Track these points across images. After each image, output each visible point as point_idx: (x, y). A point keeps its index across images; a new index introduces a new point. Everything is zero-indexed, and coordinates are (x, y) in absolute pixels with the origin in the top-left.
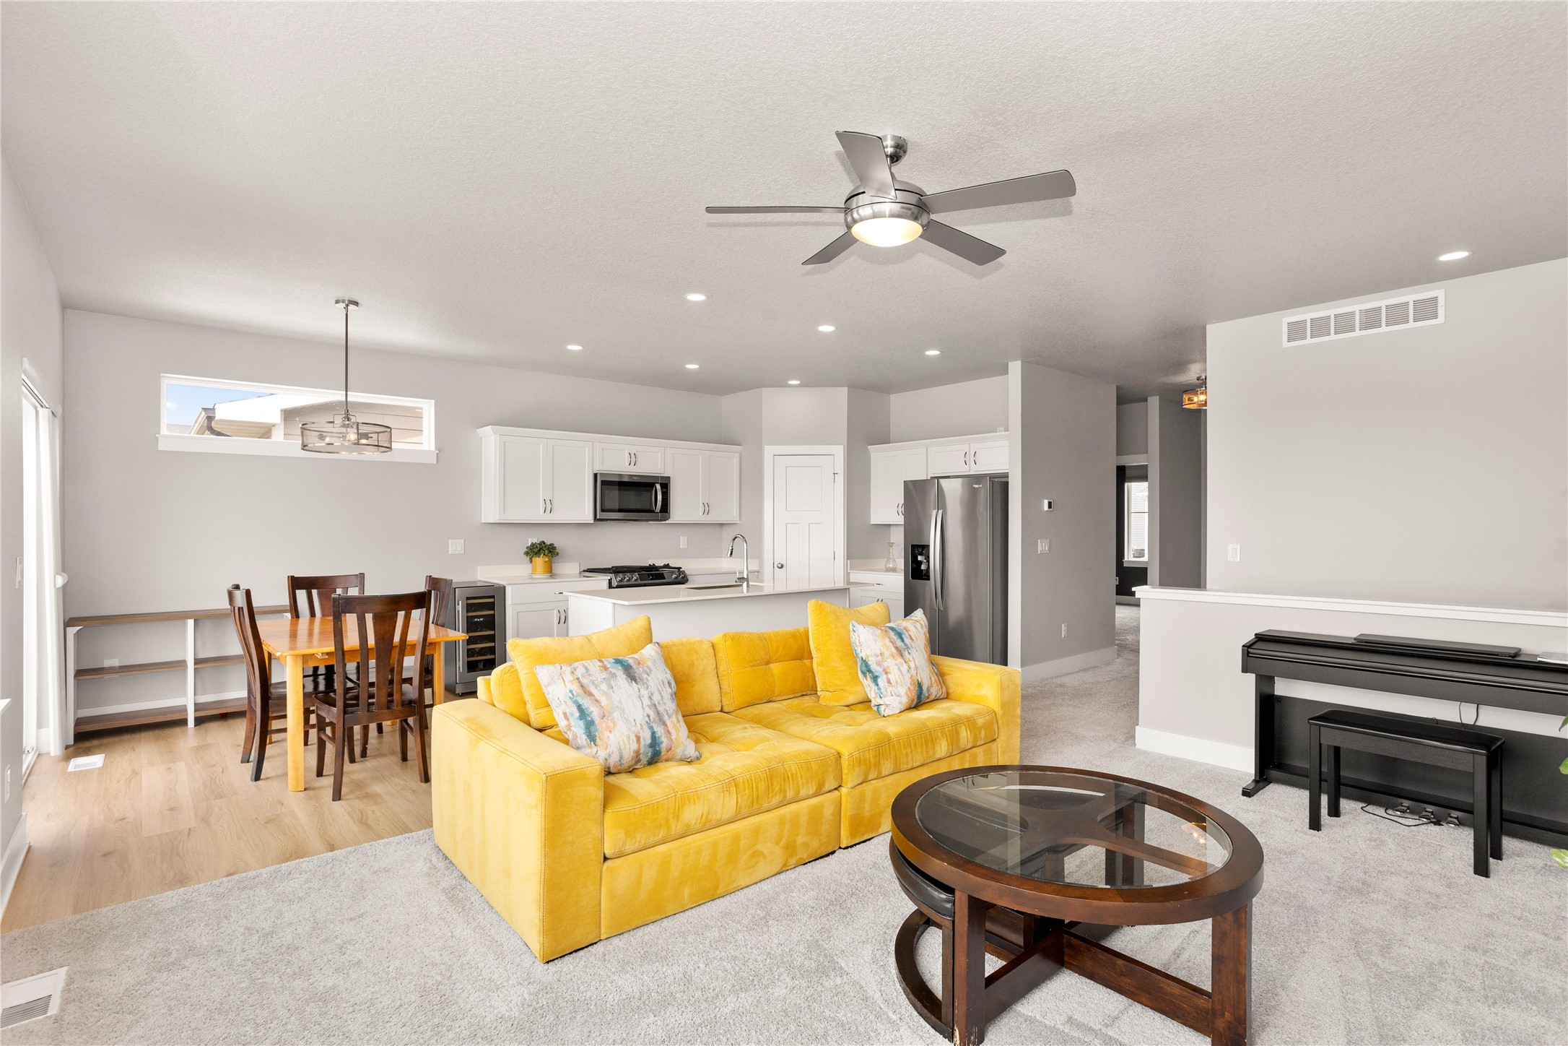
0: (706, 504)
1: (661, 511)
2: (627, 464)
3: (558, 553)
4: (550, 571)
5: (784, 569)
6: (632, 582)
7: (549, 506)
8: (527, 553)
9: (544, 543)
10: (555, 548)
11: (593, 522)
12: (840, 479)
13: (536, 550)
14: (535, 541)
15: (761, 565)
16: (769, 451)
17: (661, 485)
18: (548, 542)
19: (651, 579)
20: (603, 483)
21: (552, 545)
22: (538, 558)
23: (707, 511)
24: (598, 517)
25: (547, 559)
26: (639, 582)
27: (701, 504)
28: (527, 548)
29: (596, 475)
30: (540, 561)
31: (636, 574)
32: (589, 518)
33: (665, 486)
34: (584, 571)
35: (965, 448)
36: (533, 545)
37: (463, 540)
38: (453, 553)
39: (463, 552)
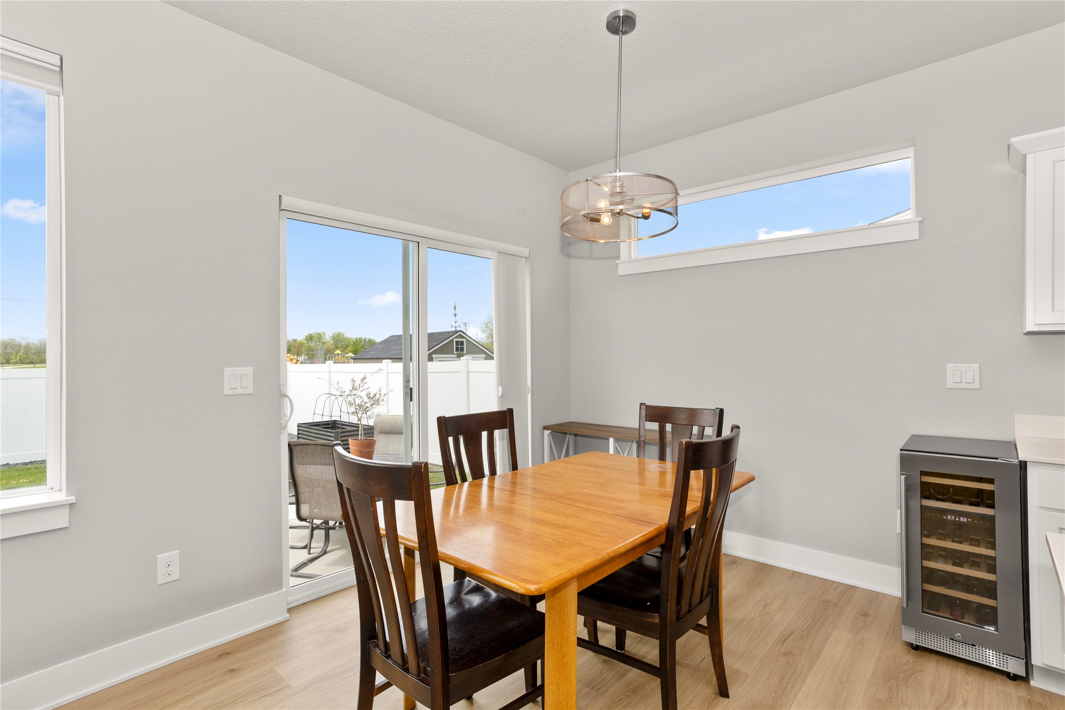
37: (977, 365)
38: (955, 386)
39: (977, 385)
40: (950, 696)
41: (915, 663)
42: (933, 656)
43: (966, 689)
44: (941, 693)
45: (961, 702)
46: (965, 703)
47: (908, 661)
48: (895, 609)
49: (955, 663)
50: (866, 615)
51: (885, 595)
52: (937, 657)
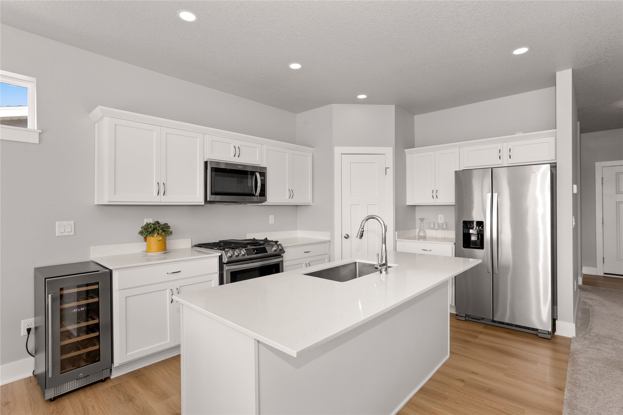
0: (291, 190)
1: (260, 195)
2: (232, 155)
3: (171, 232)
4: (164, 249)
5: (349, 239)
6: (240, 257)
7: (162, 190)
8: (141, 233)
9: (158, 223)
10: (169, 227)
11: (203, 204)
12: (391, 172)
13: (150, 230)
14: (151, 221)
15: (332, 236)
16: (338, 150)
17: (260, 173)
18: (162, 222)
19: (256, 253)
20: (213, 169)
21: (166, 224)
22: (152, 238)
23: (291, 196)
24: (208, 199)
25: (161, 238)
26: (246, 257)
27: (287, 190)
28: (142, 228)
29: (206, 163)
30: (155, 240)
31: (244, 249)
32: (201, 200)
33: (263, 174)
34: (196, 246)
35: (499, 146)
36: (148, 225)
37: (73, 222)
38: (61, 234)
39: (73, 233)
40: (85, 409)
41: (58, 407)
42: (65, 397)
43: (90, 401)
44: (80, 412)
45: (91, 408)
46: (93, 407)
47: (53, 410)
48: (25, 387)
49: (77, 392)
50: (7, 403)
51: (12, 384)
52: (67, 396)
